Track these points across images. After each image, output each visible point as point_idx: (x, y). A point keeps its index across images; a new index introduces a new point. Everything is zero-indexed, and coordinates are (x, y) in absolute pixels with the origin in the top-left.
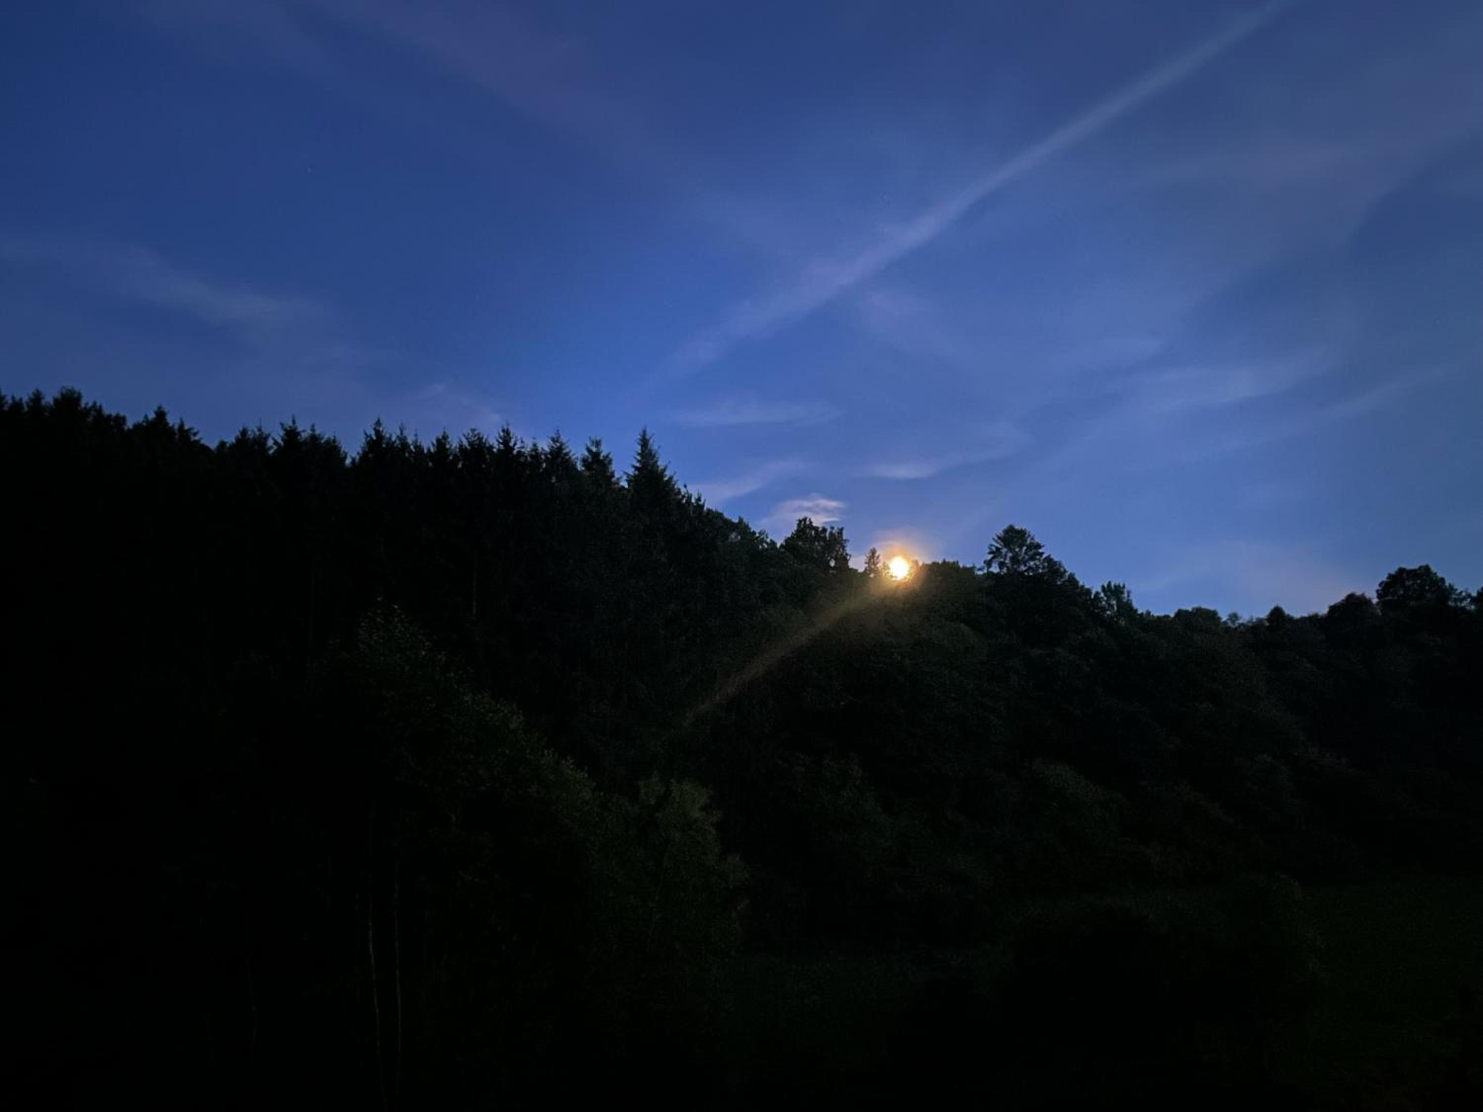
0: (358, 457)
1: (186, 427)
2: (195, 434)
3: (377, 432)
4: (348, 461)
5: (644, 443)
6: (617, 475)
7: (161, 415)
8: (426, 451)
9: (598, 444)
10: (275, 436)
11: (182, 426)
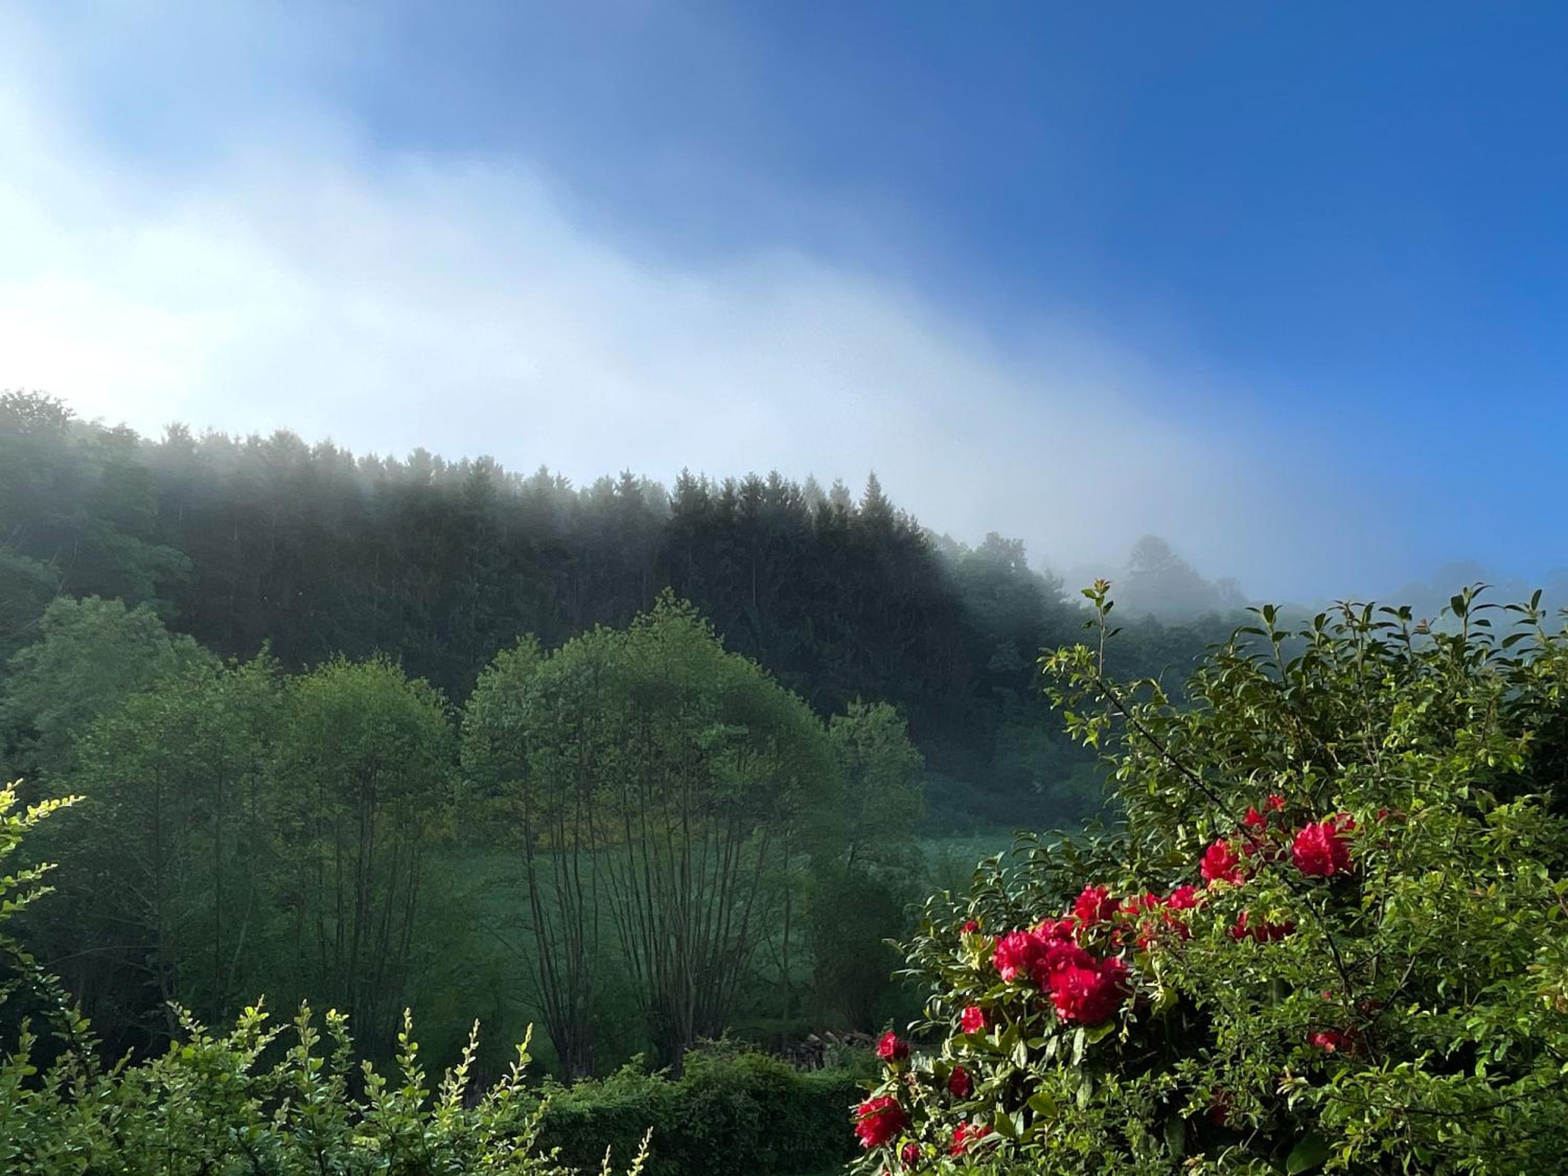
1: (562, 478)
2: (568, 483)
3: (685, 475)
5: (872, 478)
6: (853, 502)
7: (544, 470)
9: (840, 481)
11: (559, 477)
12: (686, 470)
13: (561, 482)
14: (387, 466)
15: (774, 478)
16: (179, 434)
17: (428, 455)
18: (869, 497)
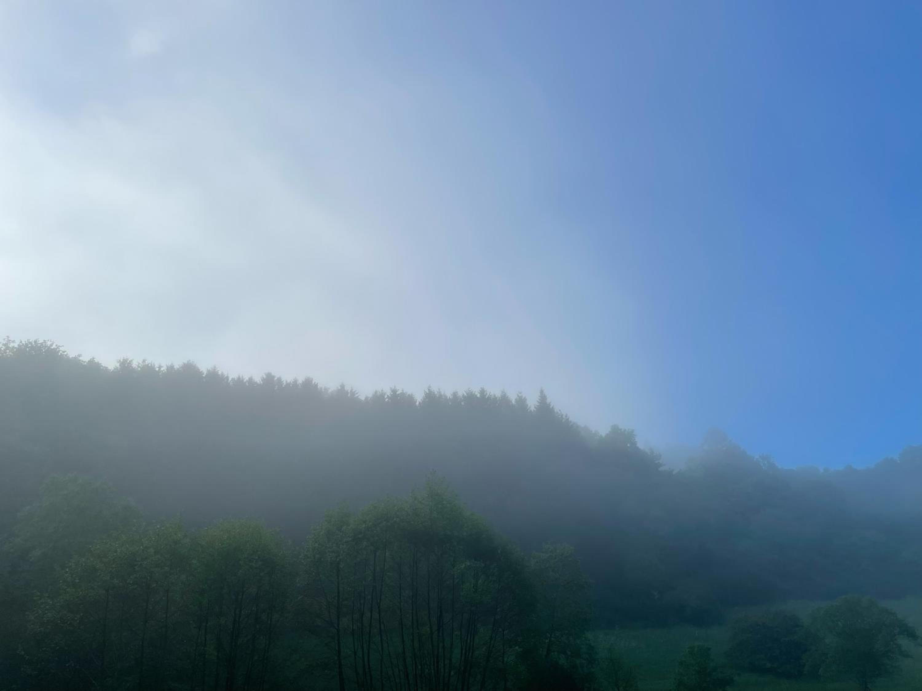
0: (421, 402)
1: (353, 391)
2: (357, 394)
3: (429, 390)
4: (417, 403)
5: (542, 392)
6: (529, 405)
7: (342, 386)
8: (448, 398)
9: (522, 393)
10: (388, 393)
12: (430, 387)
13: (353, 393)
14: (248, 383)
15: (482, 392)
16: (126, 365)
17: (274, 377)
18: (540, 403)
